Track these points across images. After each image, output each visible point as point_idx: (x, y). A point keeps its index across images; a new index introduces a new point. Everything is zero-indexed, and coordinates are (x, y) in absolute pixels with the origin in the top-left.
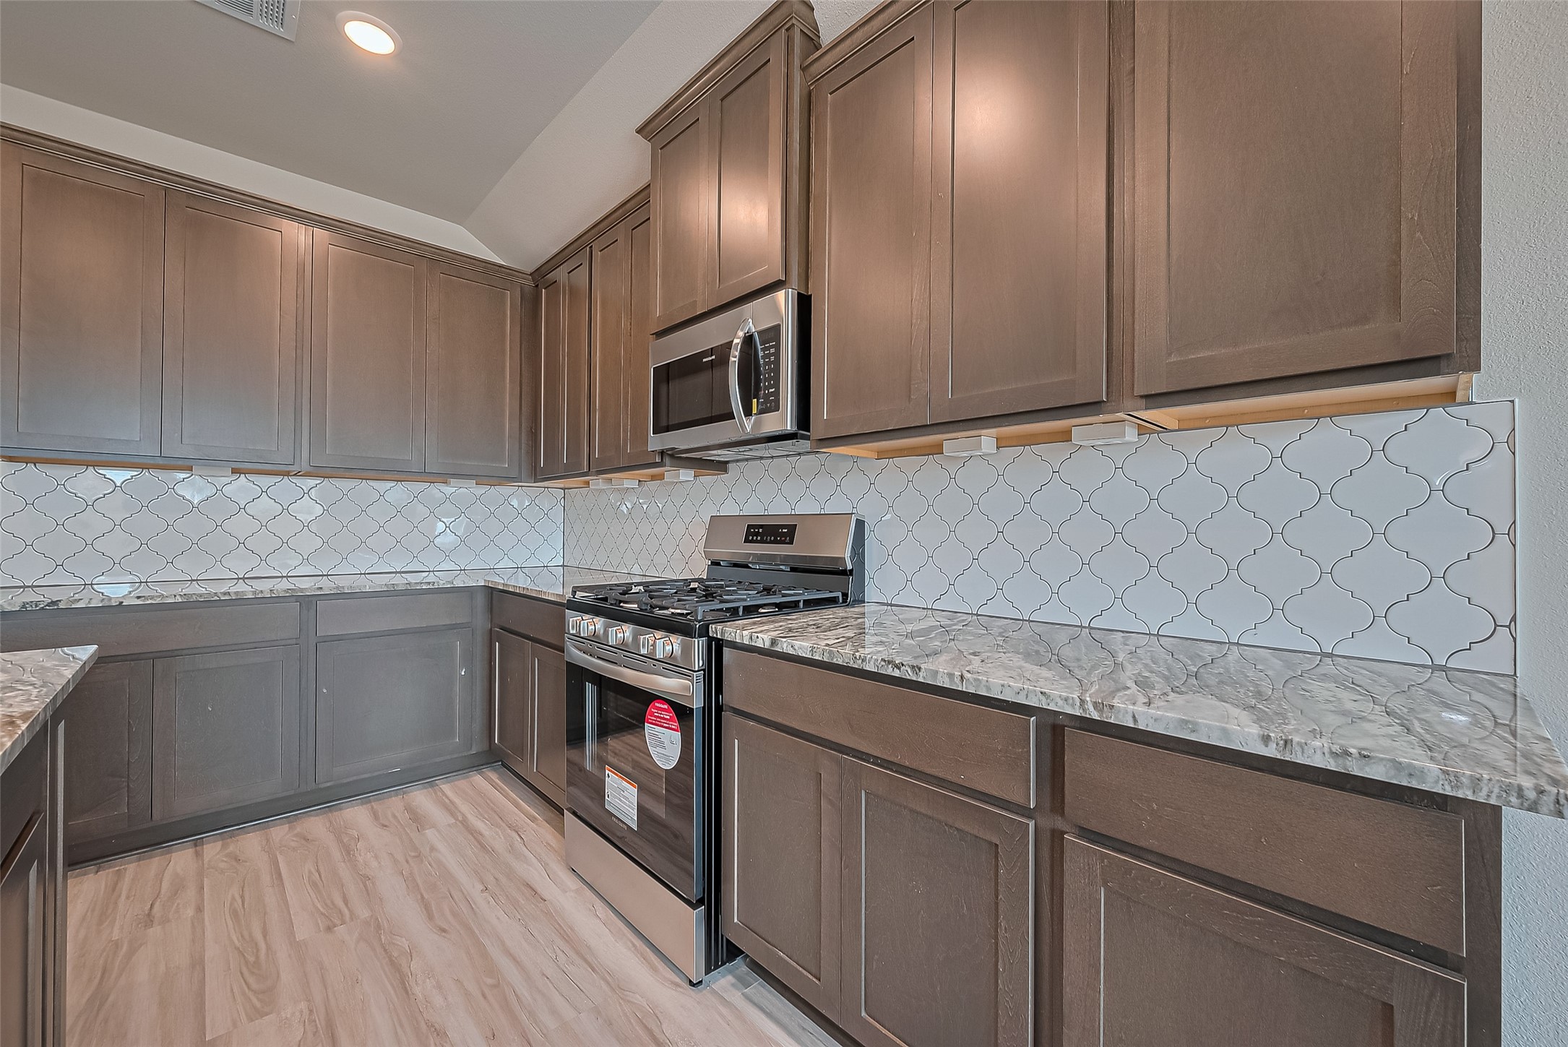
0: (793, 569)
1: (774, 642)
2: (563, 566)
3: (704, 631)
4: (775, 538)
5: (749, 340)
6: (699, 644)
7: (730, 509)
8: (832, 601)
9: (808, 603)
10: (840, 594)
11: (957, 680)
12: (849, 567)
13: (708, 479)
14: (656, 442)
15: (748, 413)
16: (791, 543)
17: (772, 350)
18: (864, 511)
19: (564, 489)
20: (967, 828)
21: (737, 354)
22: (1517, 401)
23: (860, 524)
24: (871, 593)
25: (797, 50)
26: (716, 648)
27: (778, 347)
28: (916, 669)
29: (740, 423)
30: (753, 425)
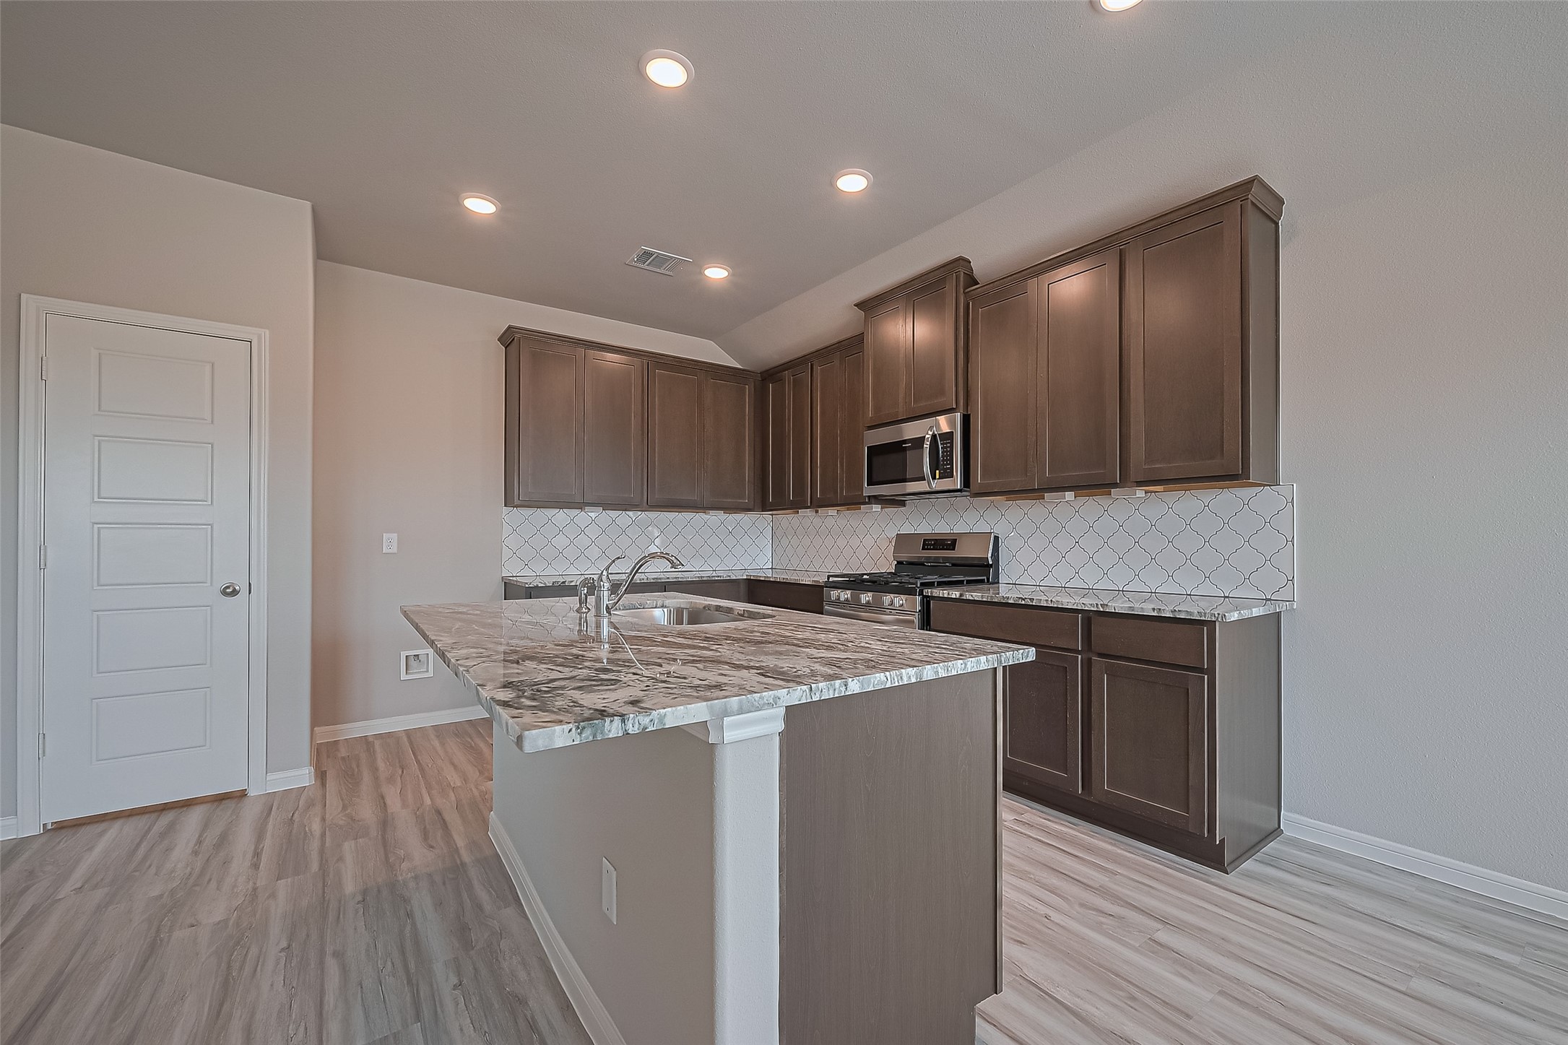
0: (954, 565)
1: (961, 595)
2: (772, 568)
3: (921, 593)
4: (943, 547)
5: (934, 436)
6: (918, 598)
7: (907, 529)
8: (982, 581)
9: (969, 582)
10: (985, 578)
11: (1050, 602)
12: (991, 563)
13: (891, 510)
14: (868, 491)
15: (934, 478)
16: (954, 550)
17: (949, 445)
18: (998, 530)
19: (772, 515)
20: (1054, 663)
21: (928, 443)
22: (1295, 485)
23: (996, 538)
24: (1003, 578)
25: (962, 284)
26: (926, 601)
27: (952, 443)
28: (1032, 600)
29: (929, 483)
30: (937, 485)
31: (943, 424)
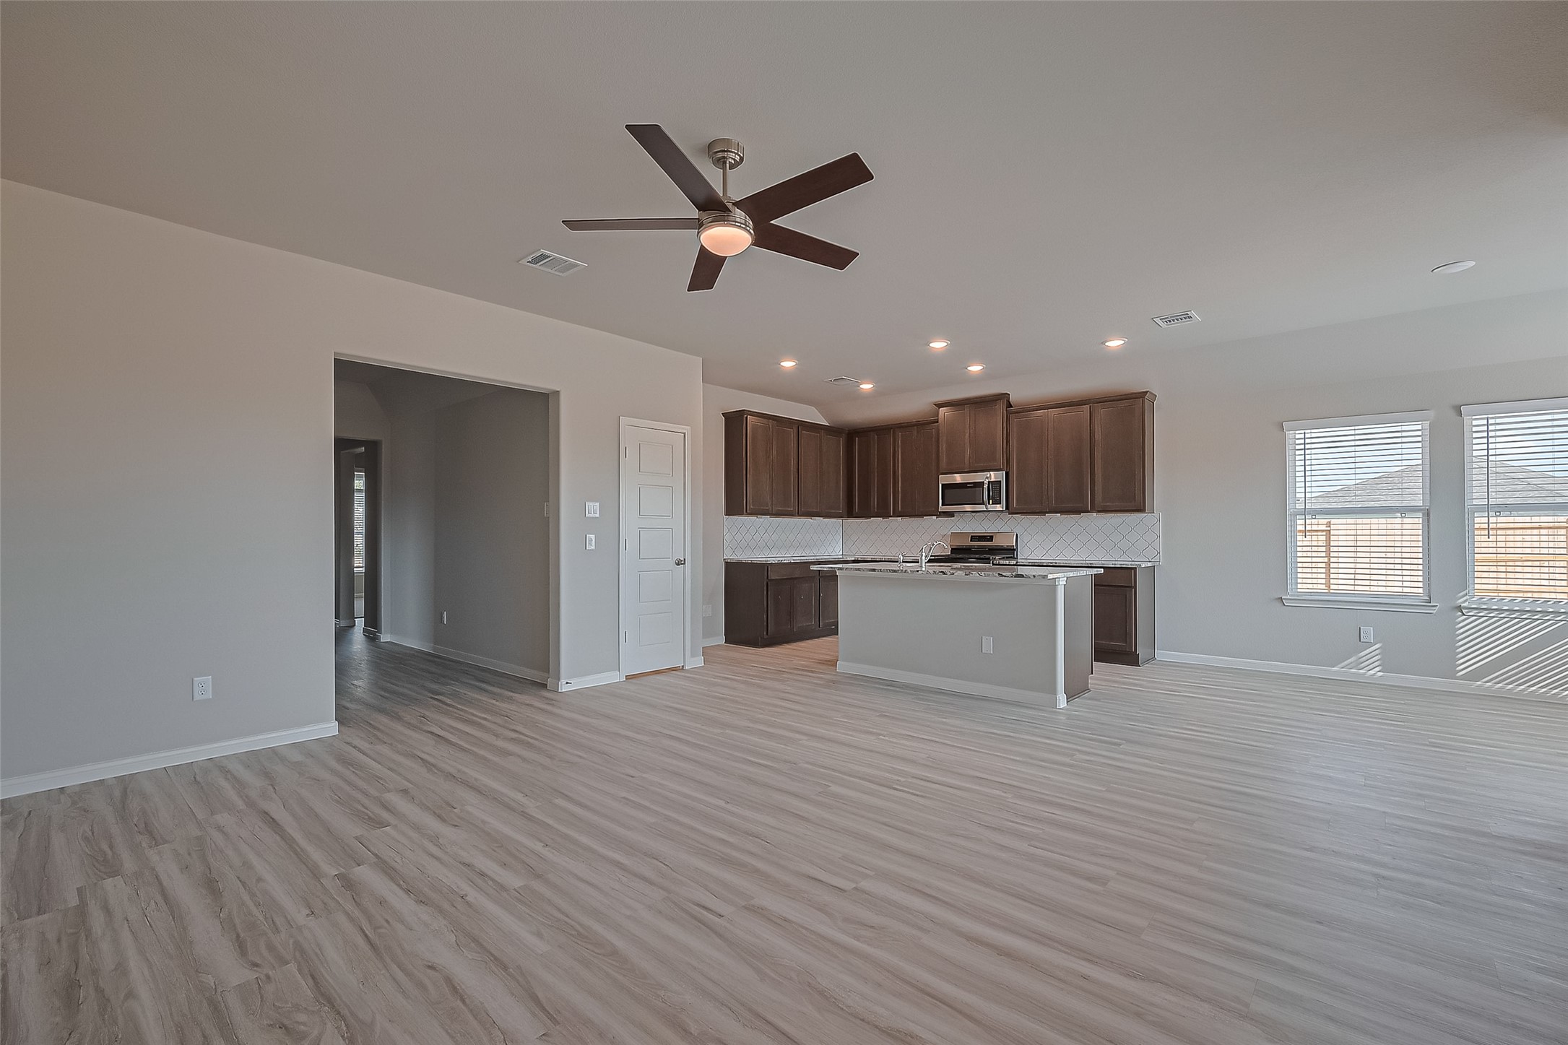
4: (985, 540)
5: (990, 482)
10: (1010, 554)
12: (1014, 548)
14: (941, 509)
15: (990, 504)
16: (992, 541)
21: (986, 485)
23: (1017, 536)
25: (1005, 406)
27: (1000, 486)
29: (986, 506)
30: (991, 507)
31: (993, 476)
